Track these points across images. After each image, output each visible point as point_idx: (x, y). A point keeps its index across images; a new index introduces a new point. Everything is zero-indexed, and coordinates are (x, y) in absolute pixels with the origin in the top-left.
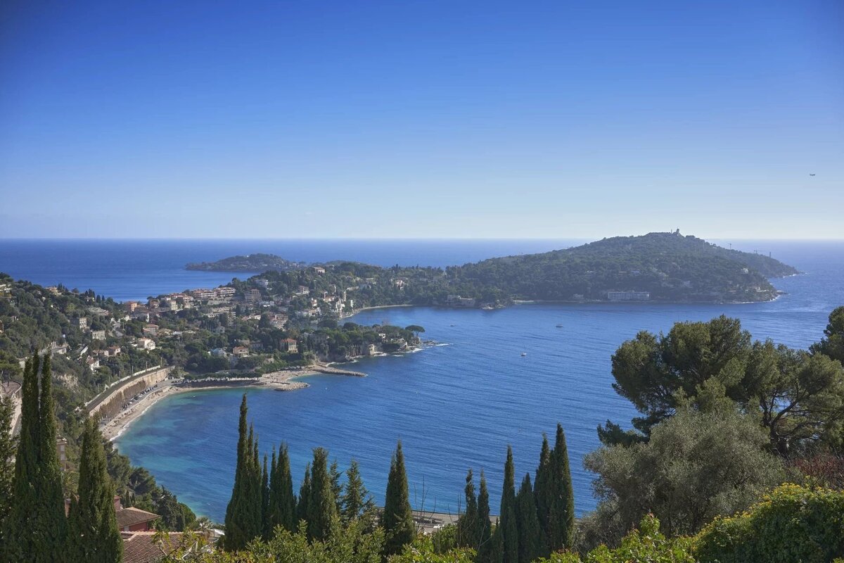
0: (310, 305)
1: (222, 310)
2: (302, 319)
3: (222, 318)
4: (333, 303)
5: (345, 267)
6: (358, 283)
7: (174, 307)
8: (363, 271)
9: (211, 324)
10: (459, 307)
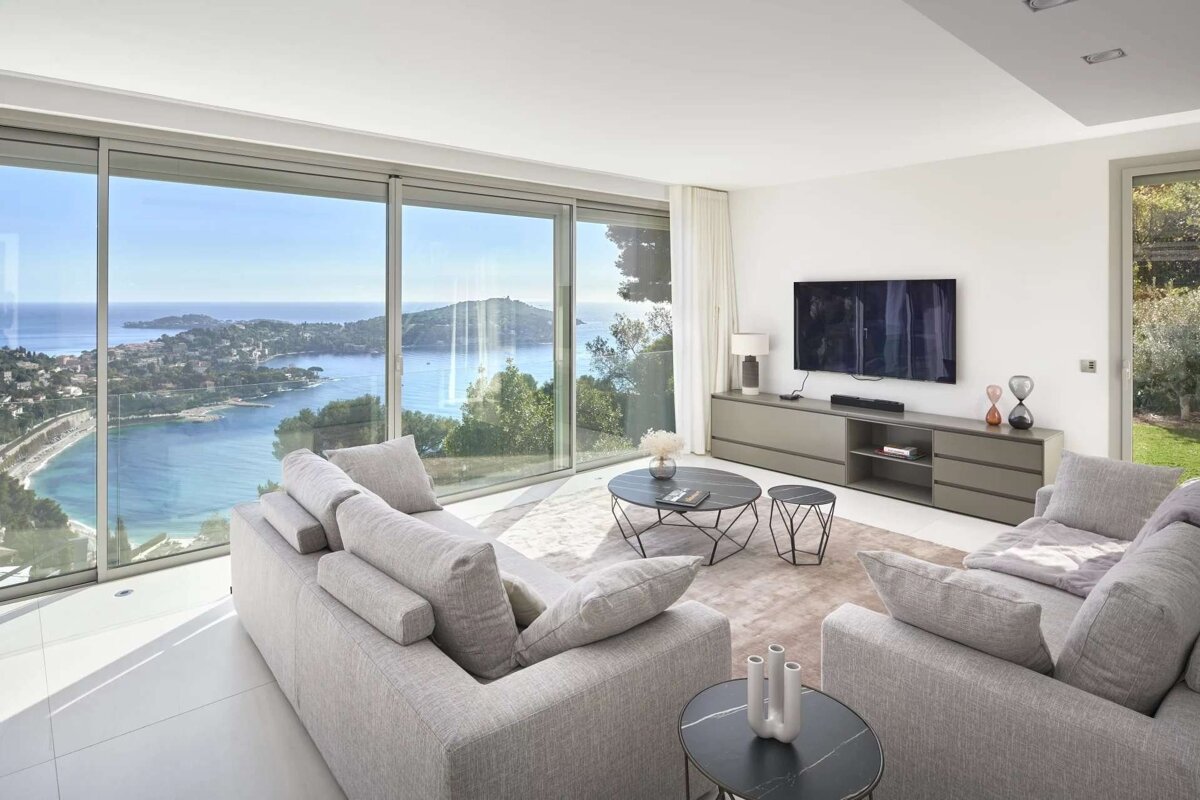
0: (231, 354)
1: (150, 360)
2: (223, 364)
3: (151, 367)
4: (251, 352)
5: (263, 324)
6: (272, 336)
8: (277, 327)
9: (139, 372)
10: (353, 352)
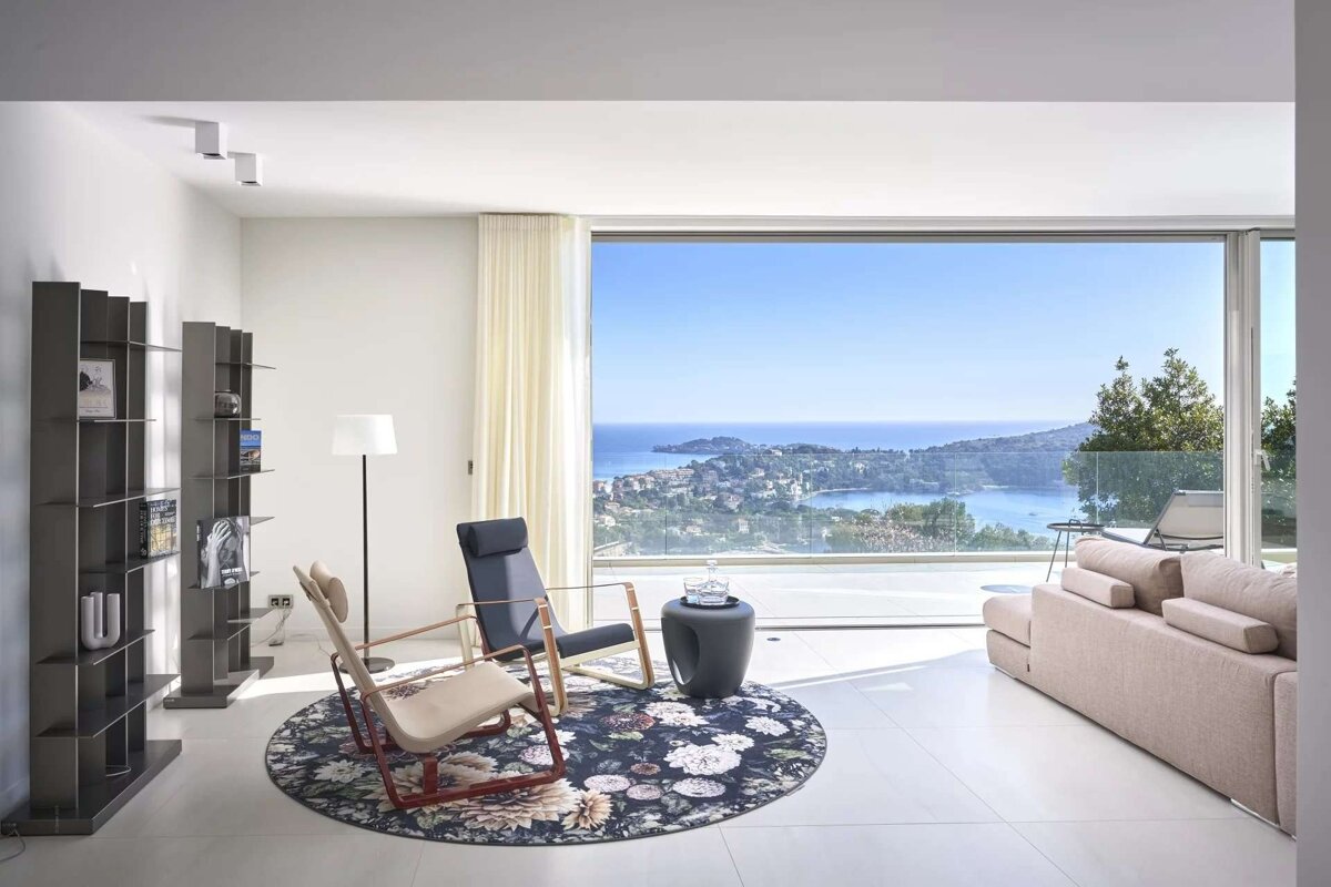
0: (765, 487)
1: (680, 490)
2: (757, 500)
3: (680, 498)
4: (789, 485)
5: (804, 449)
6: (816, 466)
7: (637, 487)
8: (822, 453)
9: (669, 503)
10: (921, 491)
